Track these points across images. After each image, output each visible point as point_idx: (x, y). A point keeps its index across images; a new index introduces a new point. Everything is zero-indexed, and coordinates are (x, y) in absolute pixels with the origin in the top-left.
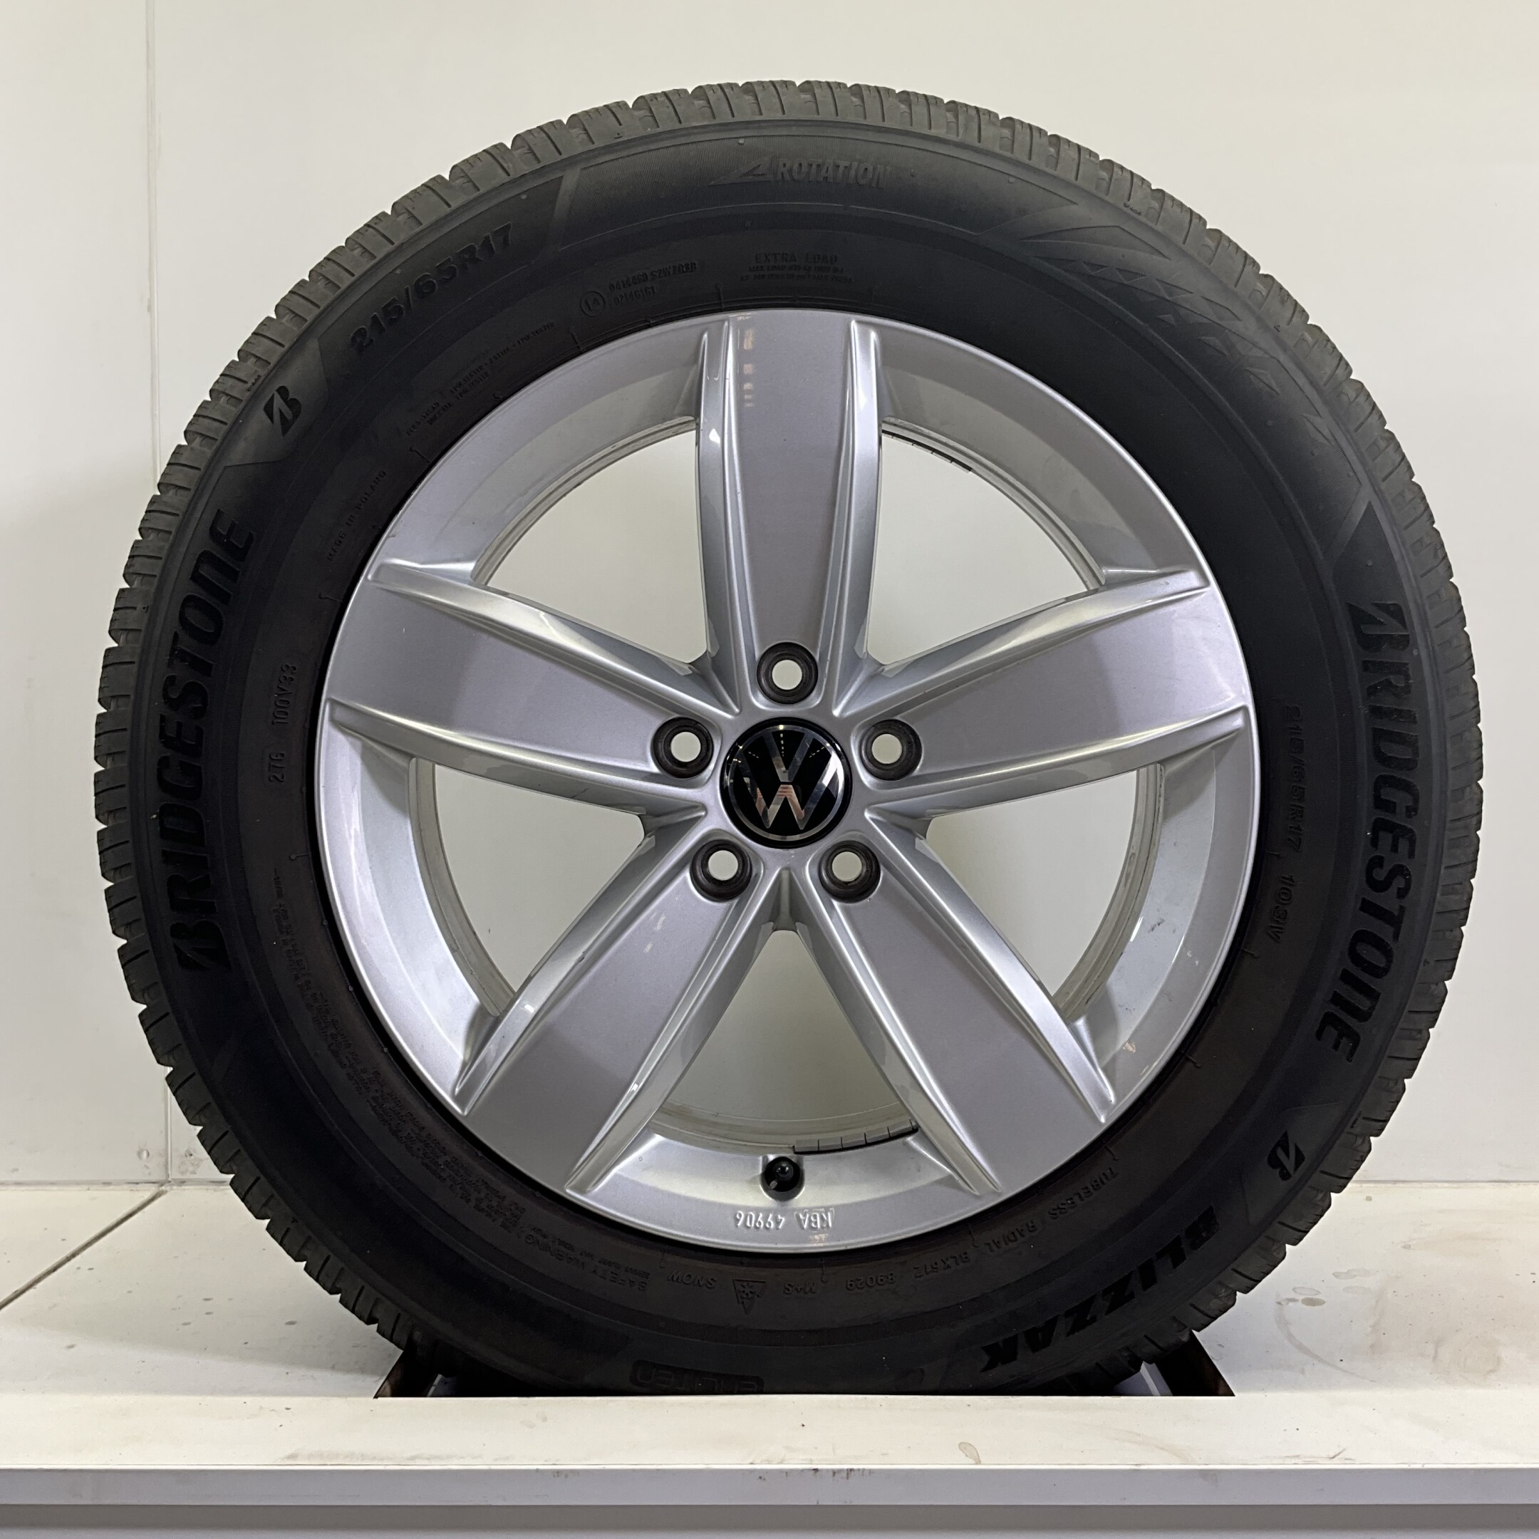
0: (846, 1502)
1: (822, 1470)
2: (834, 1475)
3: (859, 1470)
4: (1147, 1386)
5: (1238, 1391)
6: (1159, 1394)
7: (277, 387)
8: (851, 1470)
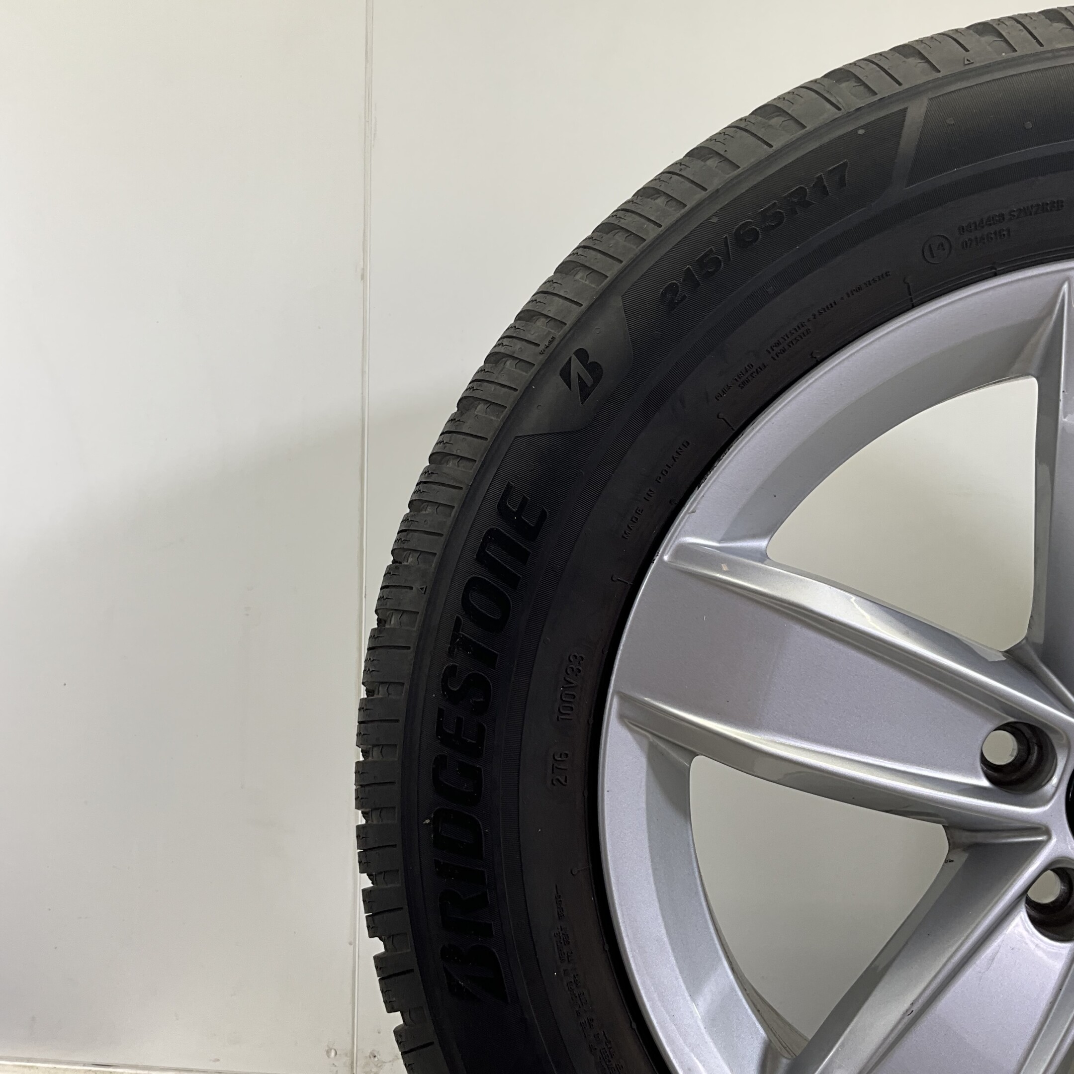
7: (574, 350)
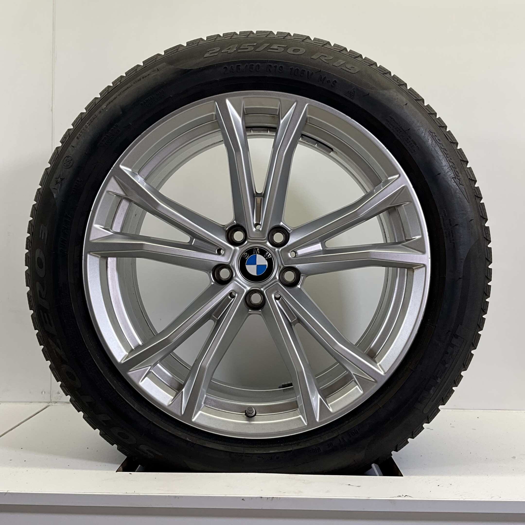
0: (271, 508)
1: (263, 497)
2: (267, 499)
3: (276, 497)
4: (375, 472)
5: (404, 475)
6: (378, 475)
8: (273, 497)
